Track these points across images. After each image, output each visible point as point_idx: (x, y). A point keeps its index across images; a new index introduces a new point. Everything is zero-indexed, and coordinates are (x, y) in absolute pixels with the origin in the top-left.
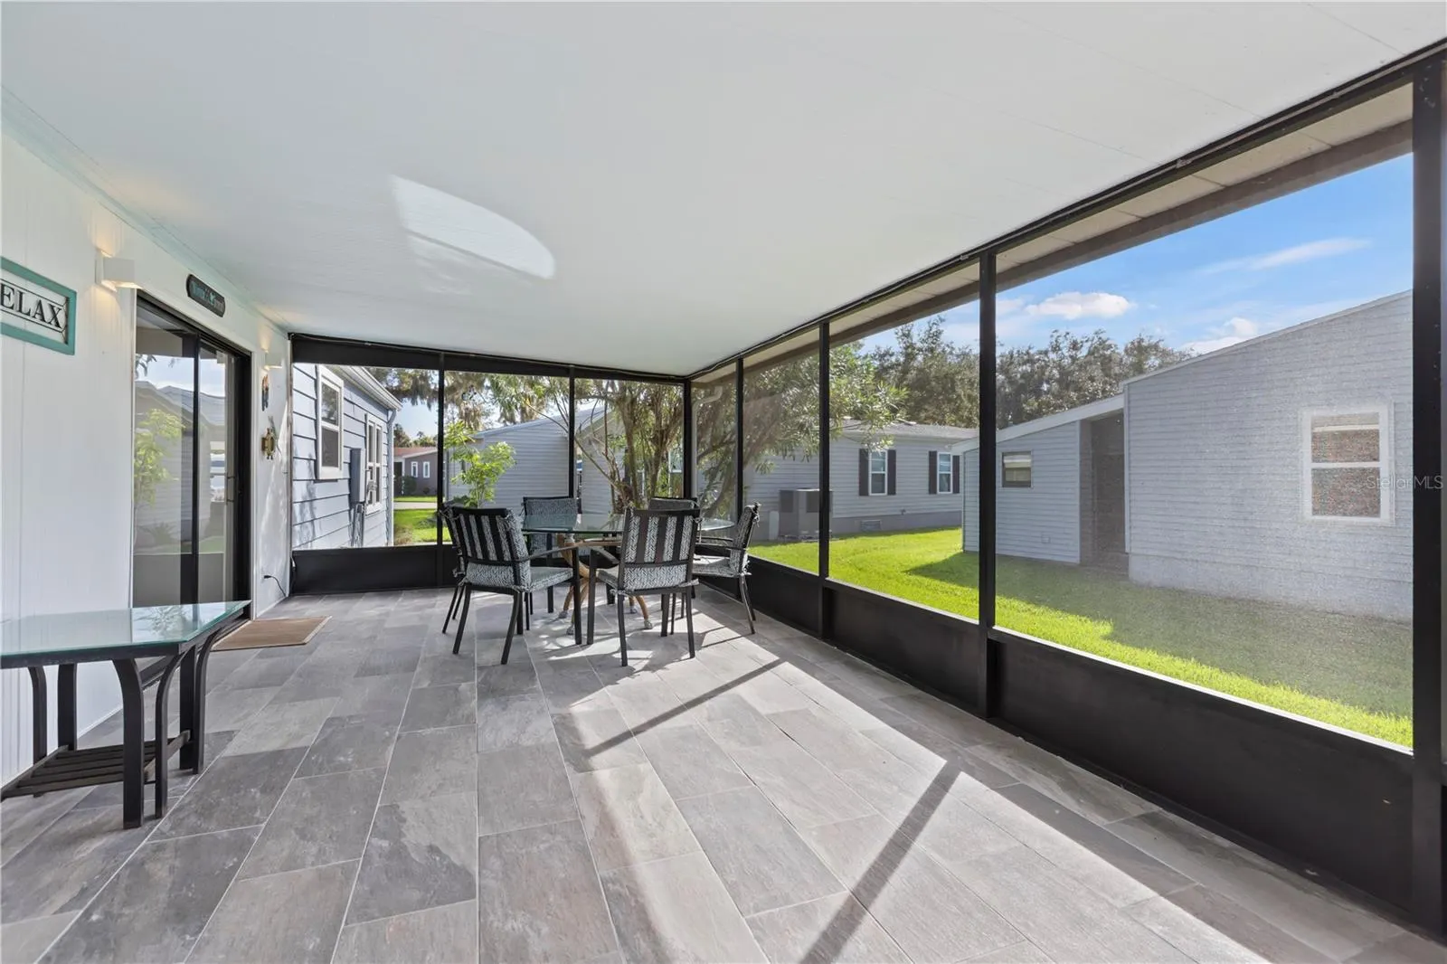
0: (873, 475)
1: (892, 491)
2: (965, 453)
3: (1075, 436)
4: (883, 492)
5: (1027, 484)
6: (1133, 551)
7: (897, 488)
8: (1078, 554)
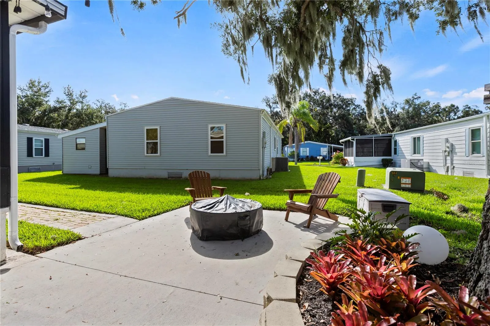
0: (35, 148)
1: (47, 155)
2: (63, 138)
3: (98, 131)
4: (42, 155)
5: (84, 149)
6: (109, 167)
7: (50, 154)
8: (99, 171)
